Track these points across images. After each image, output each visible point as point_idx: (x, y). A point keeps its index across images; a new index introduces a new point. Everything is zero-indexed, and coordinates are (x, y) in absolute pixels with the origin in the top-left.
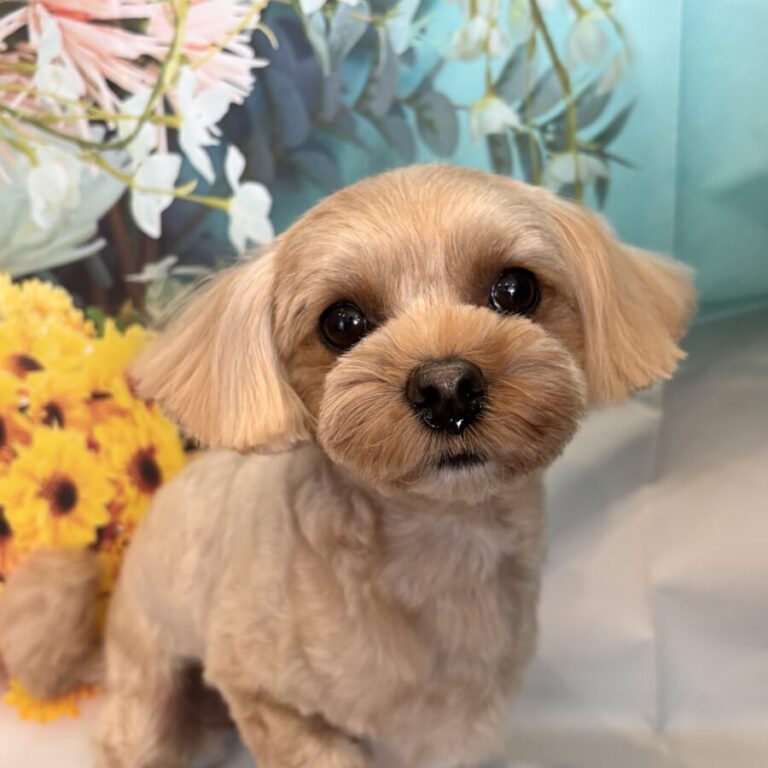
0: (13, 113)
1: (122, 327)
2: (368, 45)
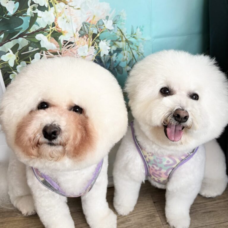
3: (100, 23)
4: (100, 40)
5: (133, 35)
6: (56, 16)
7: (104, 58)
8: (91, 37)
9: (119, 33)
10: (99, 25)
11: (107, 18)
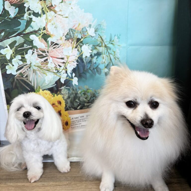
0: (44, 69)
1: (57, 95)
2: (91, 62)
3: (84, 30)
4: (83, 44)
5: (111, 42)
6: (47, 22)
7: (86, 59)
8: (75, 40)
9: (99, 39)
10: (83, 32)
11: (90, 26)
